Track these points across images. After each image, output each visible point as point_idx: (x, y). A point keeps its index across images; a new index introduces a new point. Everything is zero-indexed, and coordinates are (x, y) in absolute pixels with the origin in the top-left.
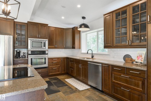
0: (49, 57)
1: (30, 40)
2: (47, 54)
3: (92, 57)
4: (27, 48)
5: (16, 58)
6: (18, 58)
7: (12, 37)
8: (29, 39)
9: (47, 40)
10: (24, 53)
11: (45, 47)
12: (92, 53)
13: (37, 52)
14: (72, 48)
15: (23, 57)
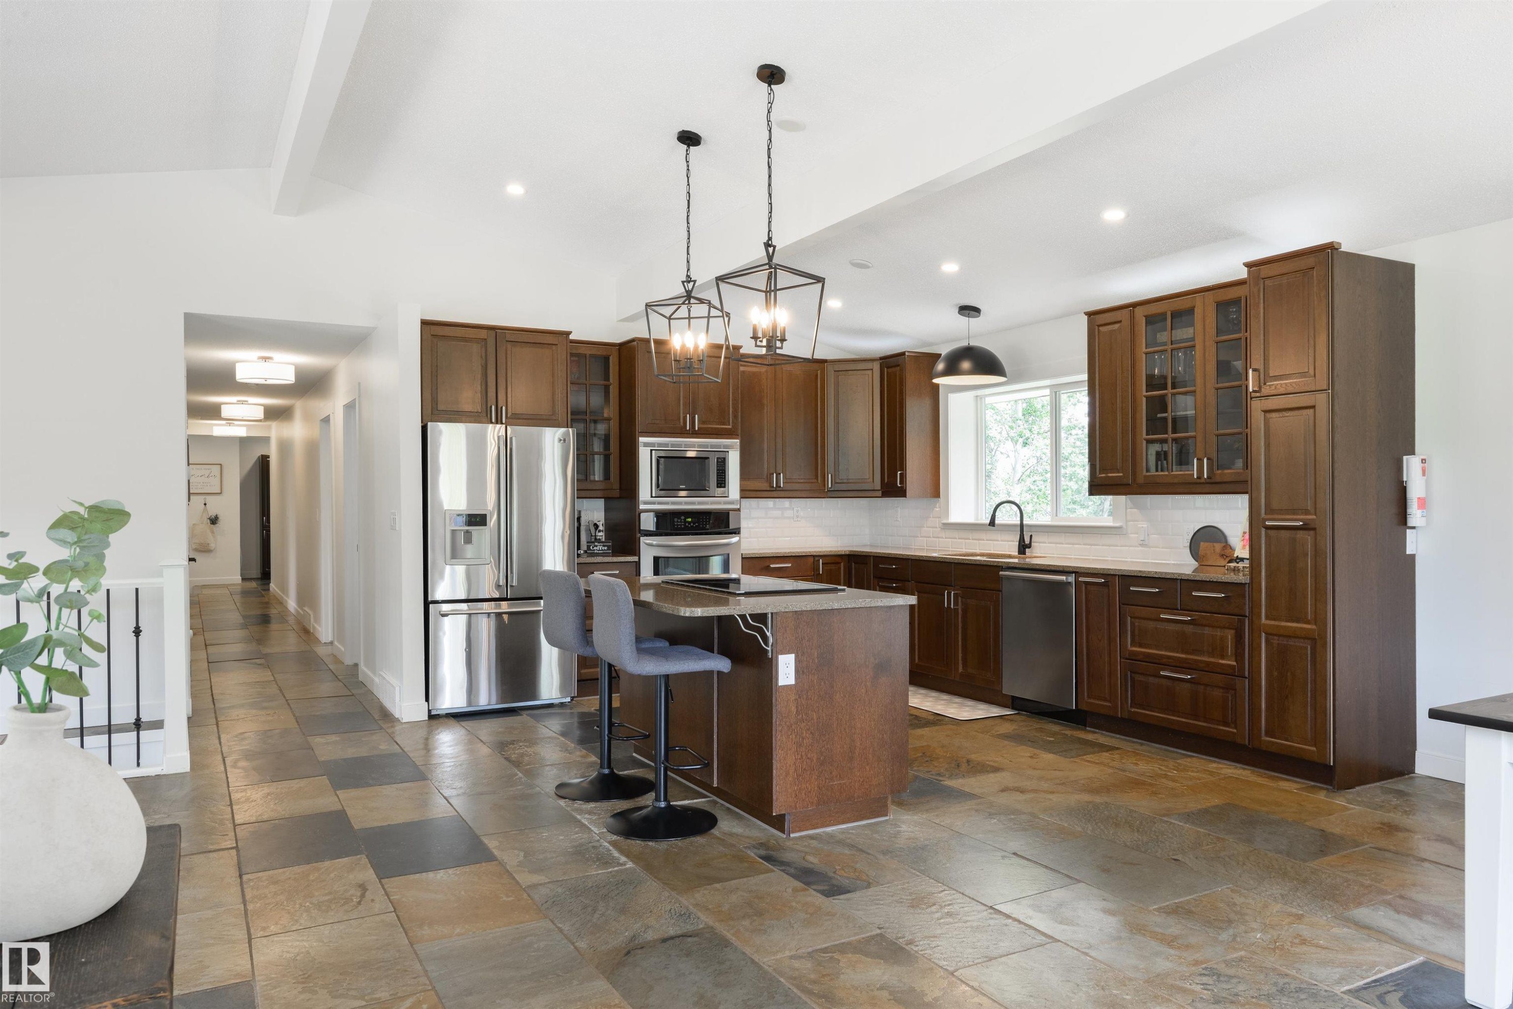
0: (746, 553)
1: (648, 450)
2: (737, 532)
3: (1023, 547)
7: (571, 436)
8: (642, 440)
9: (733, 447)
11: (723, 485)
12: (1022, 525)
13: (685, 520)
14: (880, 494)
15: (595, 548)
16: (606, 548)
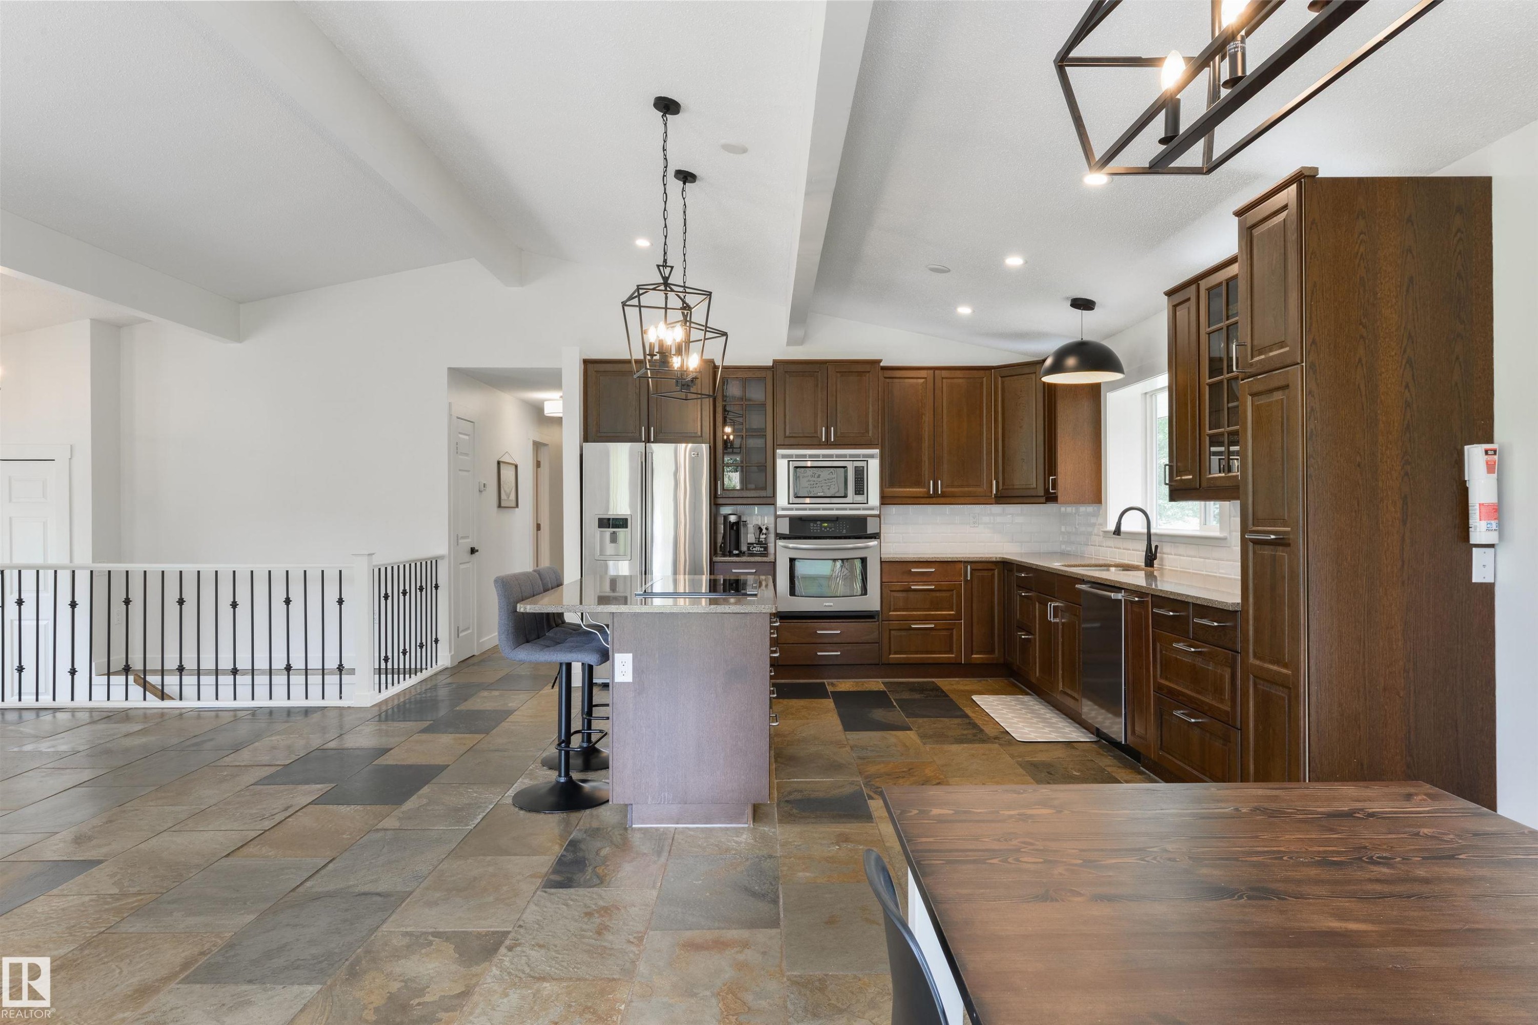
0: (885, 556)
1: (785, 461)
2: (876, 536)
3: (1151, 558)
4: (771, 500)
5: (724, 555)
6: (731, 554)
7: (704, 448)
8: (780, 452)
9: (872, 456)
10: (761, 529)
11: (861, 492)
12: (1149, 534)
13: (821, 525)
14: (1043, 500)
15: (754, 549)
16: (762, 549)
